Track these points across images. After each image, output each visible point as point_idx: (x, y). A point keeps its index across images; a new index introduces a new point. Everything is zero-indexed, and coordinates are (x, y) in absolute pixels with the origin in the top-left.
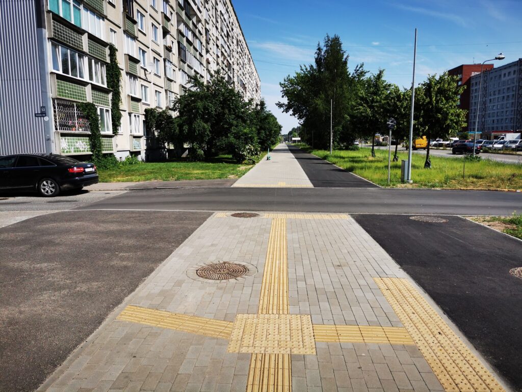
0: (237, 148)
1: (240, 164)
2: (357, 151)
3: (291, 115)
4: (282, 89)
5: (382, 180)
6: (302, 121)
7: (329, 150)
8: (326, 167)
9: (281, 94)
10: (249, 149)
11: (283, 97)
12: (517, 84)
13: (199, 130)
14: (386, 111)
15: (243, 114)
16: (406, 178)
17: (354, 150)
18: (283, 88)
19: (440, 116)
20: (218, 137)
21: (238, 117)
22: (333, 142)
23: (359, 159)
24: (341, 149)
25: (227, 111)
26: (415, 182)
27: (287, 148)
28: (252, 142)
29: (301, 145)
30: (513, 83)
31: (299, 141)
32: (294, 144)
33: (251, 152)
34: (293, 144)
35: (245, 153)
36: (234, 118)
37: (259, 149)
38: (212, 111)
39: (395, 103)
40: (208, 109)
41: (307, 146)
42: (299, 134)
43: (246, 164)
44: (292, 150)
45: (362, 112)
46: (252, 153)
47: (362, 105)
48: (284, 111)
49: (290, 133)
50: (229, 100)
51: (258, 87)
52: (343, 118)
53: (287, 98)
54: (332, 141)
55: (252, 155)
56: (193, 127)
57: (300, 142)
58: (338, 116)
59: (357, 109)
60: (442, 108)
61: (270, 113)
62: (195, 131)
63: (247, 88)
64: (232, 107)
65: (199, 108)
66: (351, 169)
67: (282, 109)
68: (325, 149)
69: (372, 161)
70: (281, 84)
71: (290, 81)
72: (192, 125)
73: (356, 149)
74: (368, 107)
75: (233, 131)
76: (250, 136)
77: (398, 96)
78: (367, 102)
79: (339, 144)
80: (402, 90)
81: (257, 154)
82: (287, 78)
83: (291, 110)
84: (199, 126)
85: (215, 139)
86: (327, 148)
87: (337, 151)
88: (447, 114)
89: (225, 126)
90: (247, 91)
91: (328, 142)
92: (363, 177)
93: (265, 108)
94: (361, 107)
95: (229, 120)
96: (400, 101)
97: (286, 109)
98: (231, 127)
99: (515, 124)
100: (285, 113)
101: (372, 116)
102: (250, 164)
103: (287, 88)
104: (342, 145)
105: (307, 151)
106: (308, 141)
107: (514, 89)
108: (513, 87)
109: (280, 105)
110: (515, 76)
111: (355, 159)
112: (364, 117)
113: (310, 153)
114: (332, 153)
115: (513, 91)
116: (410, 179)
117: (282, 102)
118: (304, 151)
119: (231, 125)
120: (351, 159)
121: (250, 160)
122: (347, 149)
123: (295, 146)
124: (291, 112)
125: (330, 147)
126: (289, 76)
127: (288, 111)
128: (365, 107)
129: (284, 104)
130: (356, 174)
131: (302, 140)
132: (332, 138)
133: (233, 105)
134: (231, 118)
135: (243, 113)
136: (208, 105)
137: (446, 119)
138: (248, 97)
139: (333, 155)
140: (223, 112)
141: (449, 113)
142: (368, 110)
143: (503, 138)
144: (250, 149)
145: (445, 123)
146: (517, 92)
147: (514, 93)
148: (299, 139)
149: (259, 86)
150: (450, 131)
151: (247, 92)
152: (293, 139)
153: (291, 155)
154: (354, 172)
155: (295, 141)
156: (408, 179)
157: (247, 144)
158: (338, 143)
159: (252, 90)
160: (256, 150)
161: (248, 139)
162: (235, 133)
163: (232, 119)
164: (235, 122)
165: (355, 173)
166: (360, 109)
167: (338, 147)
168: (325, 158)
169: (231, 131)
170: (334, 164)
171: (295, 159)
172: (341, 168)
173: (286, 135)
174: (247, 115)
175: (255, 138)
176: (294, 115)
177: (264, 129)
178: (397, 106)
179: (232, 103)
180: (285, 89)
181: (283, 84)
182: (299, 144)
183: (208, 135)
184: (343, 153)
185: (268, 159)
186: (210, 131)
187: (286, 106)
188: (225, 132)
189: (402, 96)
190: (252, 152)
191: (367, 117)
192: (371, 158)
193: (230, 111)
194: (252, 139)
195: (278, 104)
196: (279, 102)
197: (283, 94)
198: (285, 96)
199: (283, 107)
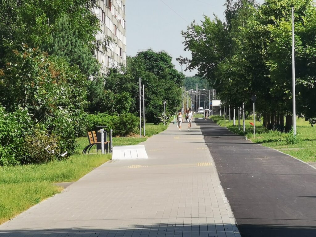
4: (184, 40)
11: (185, 50)
18: (186, 38)
48: (186, 69)
53: (191, 52)
70: (183, 34)
71: (196, 29)
82: (192, 24)
83: (197, 68)
97: (190, 66)
100: (188, 70)
103: (191, 38)
109: (182, 61)
117: (184, 57)
124: (196, 70)
126: (194, 21)
129: (187, 60)
180: (188, 39)
181: (185, 34)
187: (190, 61)
195: (179, 59)
196: (181, 57)
197: (186, 46)
198: (187, 49)
199: (186, 63)
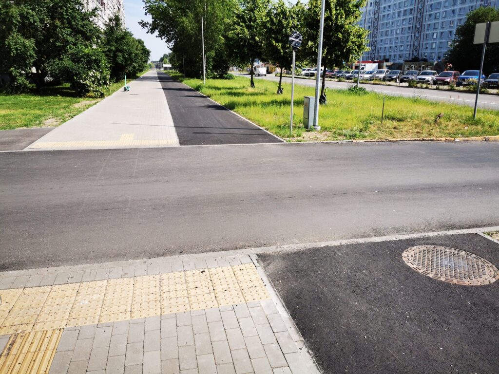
0: (76, 75)
1: (80, 97)
2: (231, 80)
3: (157, 36)
4: (144, 5)
5: (279, 127)
6: (171, 45)
7: (202, 79)
8: (200, 102)
9: (144, 11)
10: (92, 76)
11: (146, 14)
12: (373, 16)
13: (17, 49)
14: (270, 31)
15: (83, 28)
16: (311, 123)
17: (229, 79)
18: (146, 3)
19: (340, 35)
20: (47, 58)
21: (76, 31)
22: (206, 70)
23: (237, 91)
24: (214, 78)
25: (58, 23)
26: (324, 129)
27: (157, 76)
28: (99, 66)
29: (172, 72)
30: (370, 15)
31: (170, 68)
32: (166, 71)
33: (96, 81)
34: (164, 72)
35: (88, 82)
36: (71, 33)
37: (108, 77)
38: (35, 22)
39: (280, 21)
40: (28, 19)
41: (179, 74)
42: (170, 61)
43: (91, 97)
44: (161, 79)
45: (239, 33)
46: (98, 82)
47: (239, 24)
48: (148, 32)
49: (162, 59)
50: (61, 7)
51: (120, 5)
52: (216, 41)
53: (151, 16)
54: (204, 68)
55: (99, 85)
56: (7, 43)
57: (172, 70)
58: (211, 38)
59: (233, 29)
60: (342, 26)
61: (128, 30)
62: (11, 51)
63: (106, 5)
64: (66, 17)
65: (13, 17)
66: (231, 106)
67: (146, 29)
68: (198, 78)
69: (253, 94)
72: (5, 40)
73: (230, 78)
74: (246, 26)
75: (70, 51)
76: (94, 58)
77: (283, 13)
78: (244, 22)
79: (213, 73)
80: (287, 6)
81: (105, 84)
83: (157, 31)
84: (16, 42)
85: (43, 62)
86: (199, 76)
87: (211, 80)
88: (349, 35)
89: (58, 44)
90: (106, 7)
91: (201, 69)
92: (249, 119)
93: (121, 24)
94: (237, 27)
95: (63, 36)
96: (286, 19)
97: (152, 29)
98: (66, 46)
99: (370, 55)
100: (150, 33)
101: (251, 39)
102: (96, 98)
103: (150, 4)
104: (216, 74)
105: (178, 79)
106: (179, 68)
107: (370, 21)
108: (369, 19)
109: (144, 25)
110: (372, 8)
111: (234, 91)
112: (242, 39)
113: (181, 81)
114: (206, 82)
115: (369, 22)
116: (317, 124)
117: (145, 21)
118: (175, 79)
119: (67, 43)
120: (229, 91)
121: (96, 91)
122: (221, 77)
123: (165, 74)
124: (157, 33)
125: (203, 75)
127: (154, 32)
128: (242, 26)
129: (148, 23)
130: (239, 114)
131: (174, 67)
132: (204, 65)
133: (67, 15)
134: (65, 33)
135: (83, 26)
136: (28, 13)
137: (347, 41)
138: (108, 15)
139: (207, 86)
140: (53, 24)
141: (351, 32)
142: (246, 30)
143: (363, 68)
144: (96, 77)
145: (346, 46)
146: (373, 24)
147: (370, 25)
148: (170, 66)
149: (121, 3)
150: (351, 56)
151: (106, 9)
152: (164, 66)
153: (159, 84)
154: (235, 110)
155: (166, 68)
156: (314, 125)
157: (90, 69)
158: (211, 71)
159: (112, 7)
160: (105, 78)
161: (91, 63)
162: (72, 54)
163: (67, 34)
164: (70, 39)
165: (237, 112)
166: (237, 29)
167: (211, 75)
168: (198, 89)
169: (66, 52)
170: (209, 97)
171: (162, 90)
172: (218, 103)
173: (157, 62)
174: (90, 30)
175: (103, 62)
176: (161, 37)
177: (122, 51)
178: (282, 25)
179: (67, 11)
180: (148, 5)
182: (171, 71)
183: (31, 56)
184: (219, 83)
185: (125, 90)
186: (34, 49)
187: (151, 25)
188: (58, 52)
189: (288, 13)
190: (99, 80)
191: (244, 39)
192: (251, 90)
193: (62, 23)
194: (98, 62)
195: (141, 23)
196: (142, 21)
197: (146, 11)
198: (148, 14)
199: (147, 27)
